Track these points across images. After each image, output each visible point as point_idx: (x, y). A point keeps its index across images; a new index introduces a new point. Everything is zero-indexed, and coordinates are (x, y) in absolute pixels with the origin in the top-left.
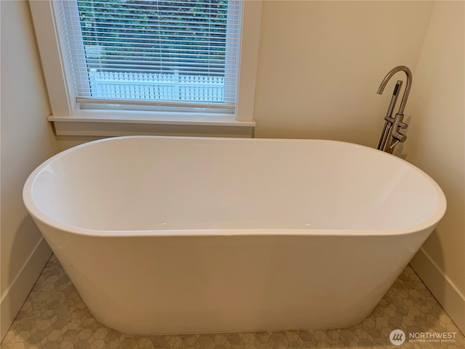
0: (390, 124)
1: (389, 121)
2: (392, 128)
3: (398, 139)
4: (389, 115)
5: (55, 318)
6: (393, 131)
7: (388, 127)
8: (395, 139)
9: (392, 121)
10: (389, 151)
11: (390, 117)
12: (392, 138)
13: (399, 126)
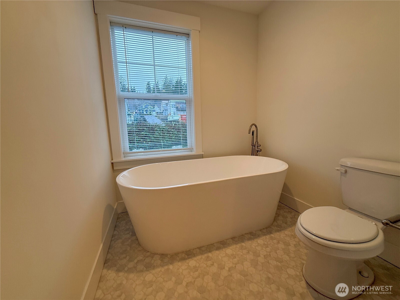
0: (254, 146)
1: (253, 145)
2: (255, 148)
3: (259, 151)
4: (253, 143)
5: (128, 258)
6: (256, 149)
7: (253, 148)
8: (258, 151)
9: (255, 145)
10: (257, 155)
11: (253, 144)
12: (256, 151)
13: (258, 146)
